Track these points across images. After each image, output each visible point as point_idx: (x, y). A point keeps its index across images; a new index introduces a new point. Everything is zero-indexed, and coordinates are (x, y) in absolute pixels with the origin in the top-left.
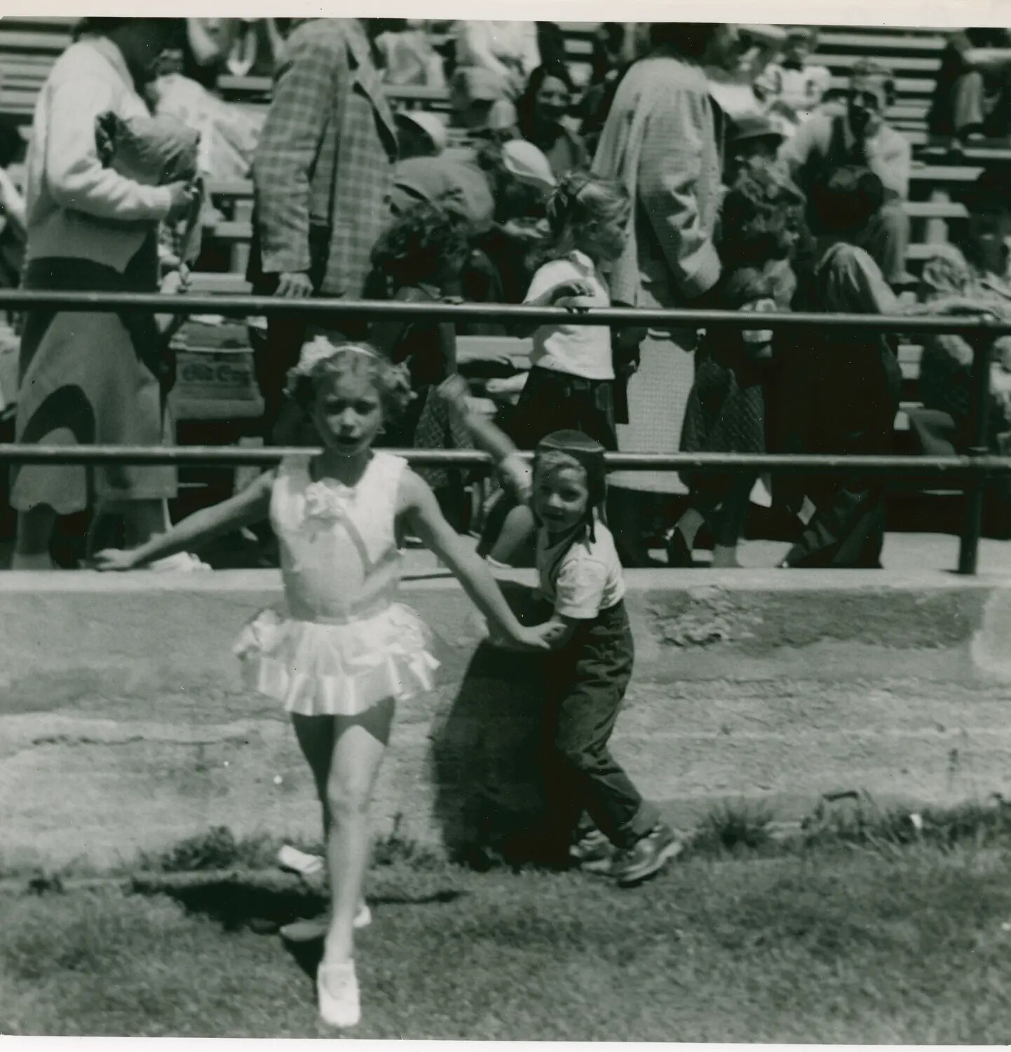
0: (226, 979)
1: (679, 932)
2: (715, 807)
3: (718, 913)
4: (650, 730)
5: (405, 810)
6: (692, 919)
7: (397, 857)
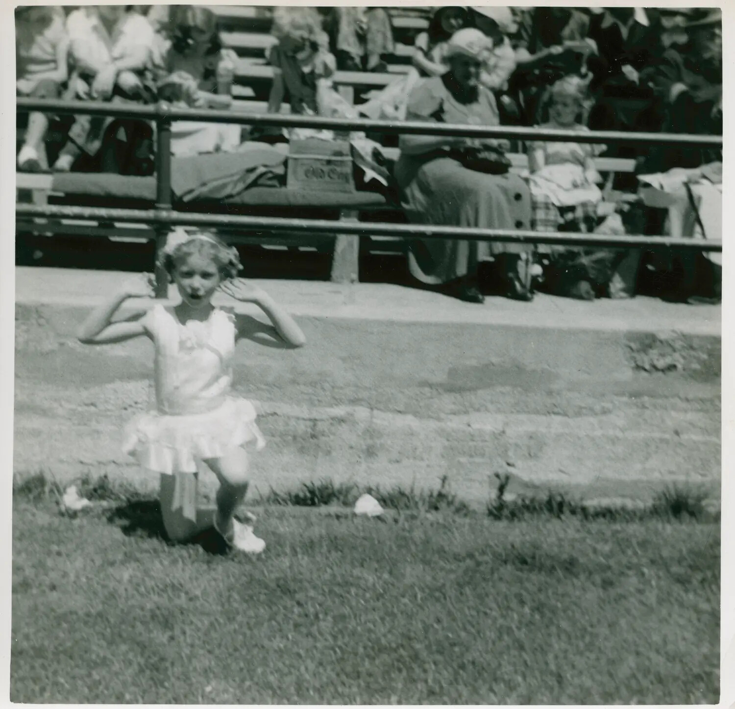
0: (334, 576)
1: (645, 570)
2: (667, 488)
3: (672, 559)
4: (622, 430)
5: (449, 475)
6: (653, 562)
7: (443, 505)
